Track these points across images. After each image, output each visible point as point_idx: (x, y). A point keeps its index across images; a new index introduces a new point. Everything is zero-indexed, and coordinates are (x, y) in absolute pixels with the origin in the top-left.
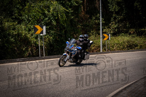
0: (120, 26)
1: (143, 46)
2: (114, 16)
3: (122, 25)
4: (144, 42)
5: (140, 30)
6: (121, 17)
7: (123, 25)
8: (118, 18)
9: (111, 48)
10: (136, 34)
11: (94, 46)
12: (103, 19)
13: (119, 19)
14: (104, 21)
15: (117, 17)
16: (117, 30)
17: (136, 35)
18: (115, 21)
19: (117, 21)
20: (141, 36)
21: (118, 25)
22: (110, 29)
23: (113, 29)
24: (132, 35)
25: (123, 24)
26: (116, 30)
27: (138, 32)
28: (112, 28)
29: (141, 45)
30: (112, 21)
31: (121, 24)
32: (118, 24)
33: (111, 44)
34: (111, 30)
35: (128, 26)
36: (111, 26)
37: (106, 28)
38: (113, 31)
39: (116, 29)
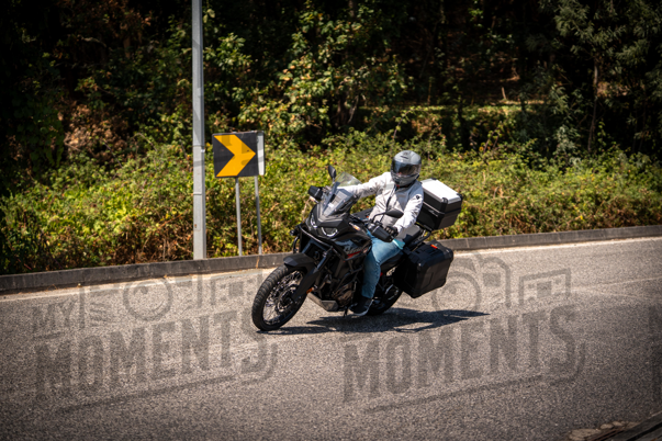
0: (346, 86)
1: (488, 211)
2: (306, 24)
3: (356, 79)
4: (492, 192)
5: (470, 114)
6: (350, 29)
7: (364, 81)
8: (335, 37)
9: (276, 224)
10: (440, 139)
11: (163, 211)
12: (241, 40)
13: (342, 39)
14: (243, 51)
15: (325, 30)
16: (328, 113)
17: (443, 144)
18: (315, 57)
19: (324, 52)
20: (477, 150)
21: (336, 82)
22: (283, 107)
23: (305, 104)
24: (416, 142)
25: (363, 71)
26: (322, 111)
27: (459, 128)
28: (293, 100)
29: (473, 211)
30: (299, 56)
31: (350, 75)
32: (333, 74)
33: (275, 200)
34: (289, 110)
35: (397, 85)
36: (290, 83)
37: (260, 99)
38: (303, 117)
39: (321, 107)
